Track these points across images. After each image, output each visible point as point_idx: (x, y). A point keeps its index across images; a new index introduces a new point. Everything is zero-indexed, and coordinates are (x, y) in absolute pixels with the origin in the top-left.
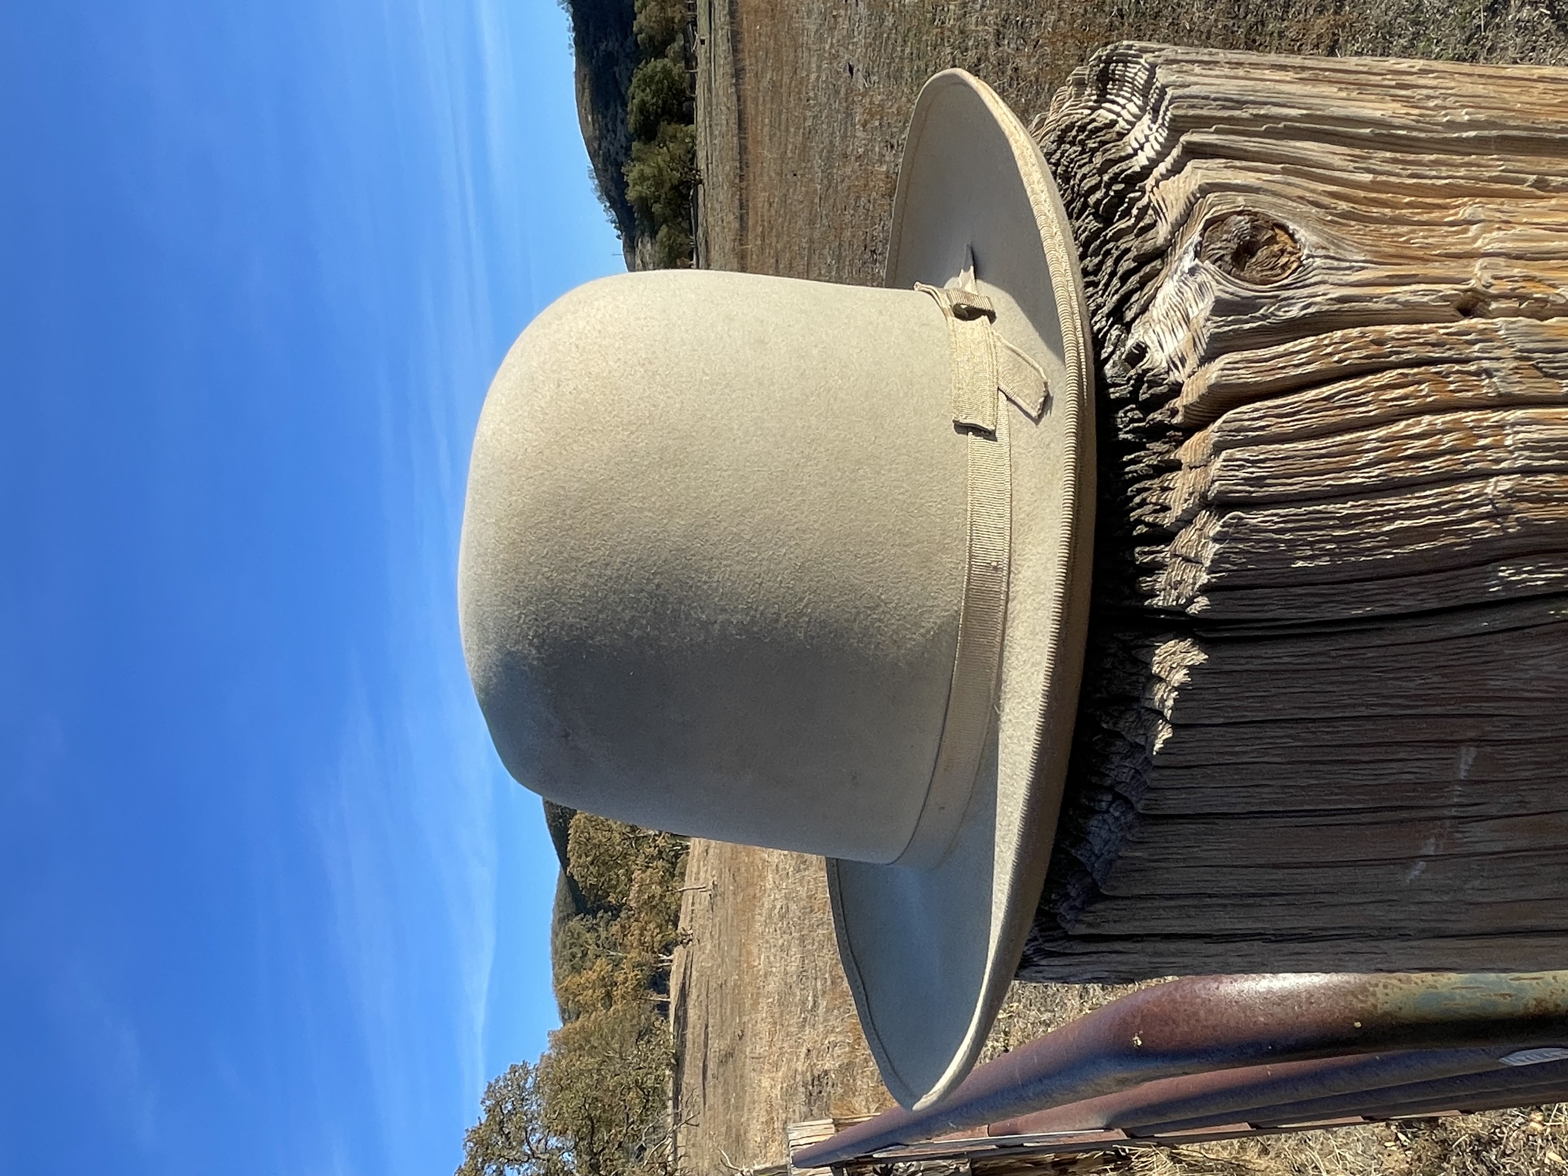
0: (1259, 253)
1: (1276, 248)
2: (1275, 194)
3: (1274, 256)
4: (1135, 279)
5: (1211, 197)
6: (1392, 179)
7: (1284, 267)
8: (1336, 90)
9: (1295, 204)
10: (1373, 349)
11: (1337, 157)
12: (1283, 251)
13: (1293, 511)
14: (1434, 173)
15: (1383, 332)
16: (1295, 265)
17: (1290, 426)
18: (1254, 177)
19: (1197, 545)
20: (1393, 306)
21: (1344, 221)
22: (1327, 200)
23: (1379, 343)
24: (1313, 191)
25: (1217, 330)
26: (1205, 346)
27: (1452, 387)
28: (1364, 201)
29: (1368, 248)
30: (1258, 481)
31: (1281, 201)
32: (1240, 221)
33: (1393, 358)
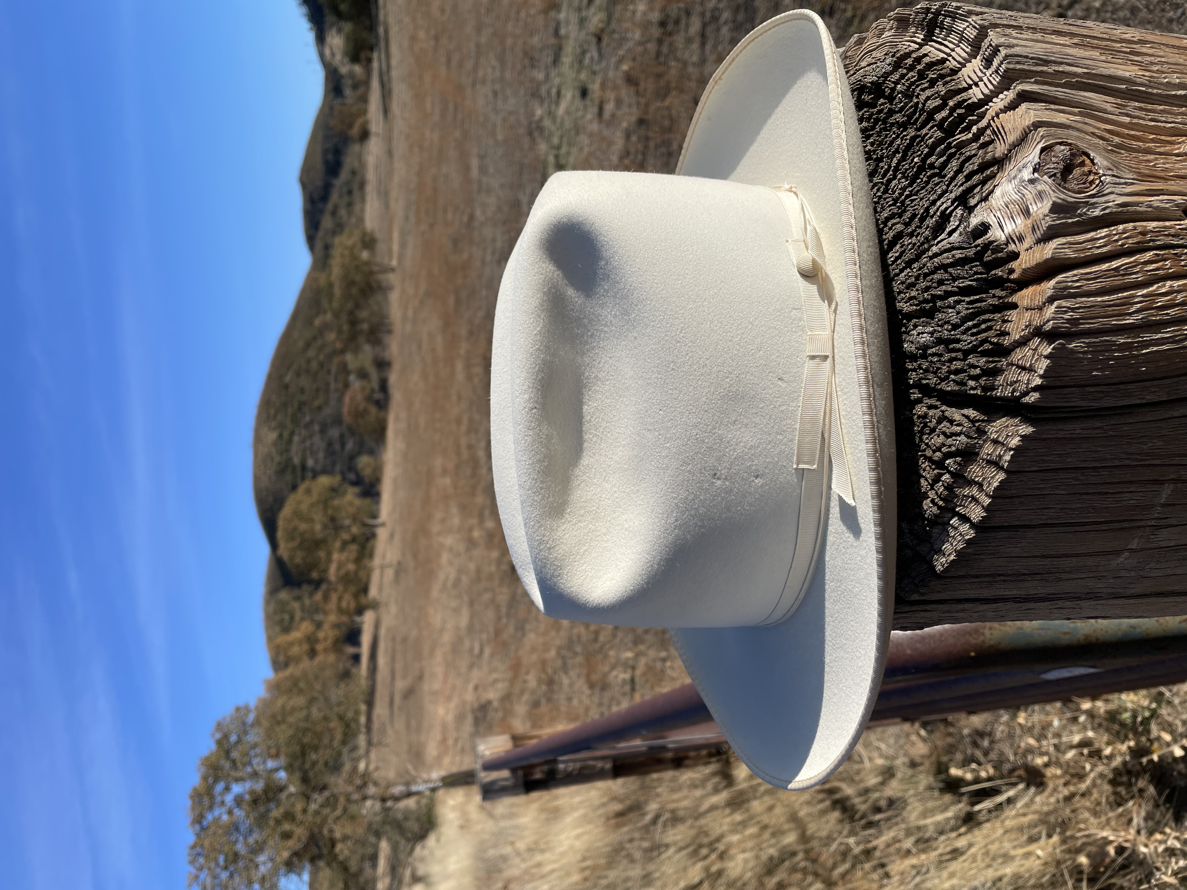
0: (1074, 172)
1: (1086, 169)
2: (1078, 130)
3: (1085, 175)
4: (976, 178)
5: (1042, 131)
6: (1141, 121)
7: (1092, 182)
8: (1098, 54)
9: (1090, 138)
10: (1140, 238)
11: (1108, 105)
12: (1090, 172)
13: (1094, 340)
14: (1164, 119)
15: (1146, 227)
16: (1097, 182)
17: (1094, 286)
18: (1064, 118)
19: (1031, 360)
20: (1150, 209)
21: (1118, 150)
22: (1107, 135)
23: (1144, 233)
24: (1098, 129)
25: (1053, 223)
26: (1042, 232)
27: (1183, 263)
28: (1127, 136)
29: (1134, 170)
30: (1073, 322)
31: (1082, 135)
32: (1063, 150)
33: (1151, 244)
